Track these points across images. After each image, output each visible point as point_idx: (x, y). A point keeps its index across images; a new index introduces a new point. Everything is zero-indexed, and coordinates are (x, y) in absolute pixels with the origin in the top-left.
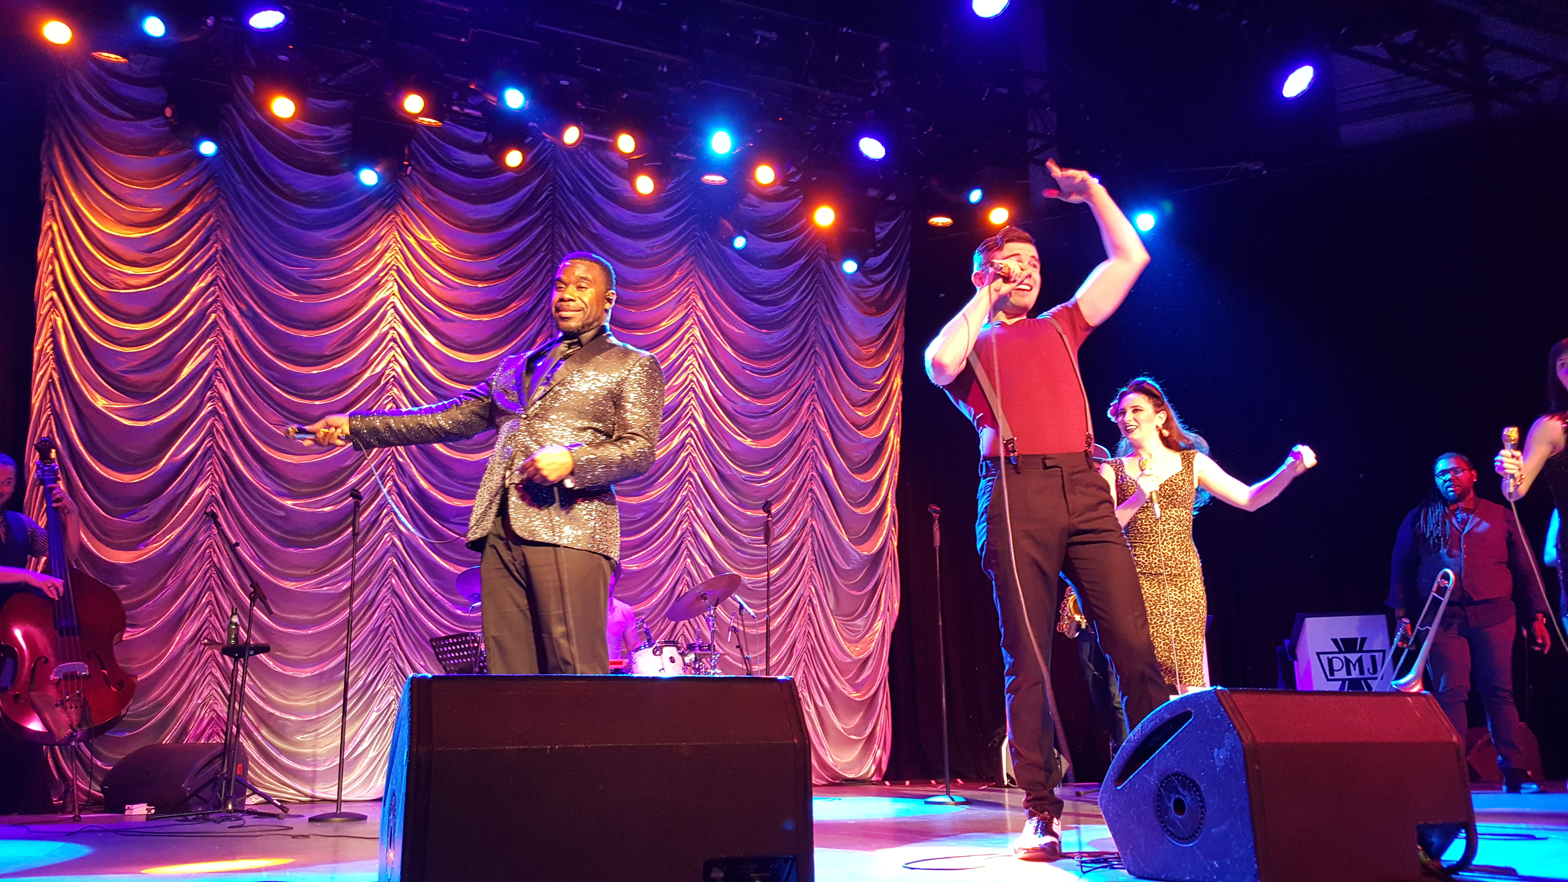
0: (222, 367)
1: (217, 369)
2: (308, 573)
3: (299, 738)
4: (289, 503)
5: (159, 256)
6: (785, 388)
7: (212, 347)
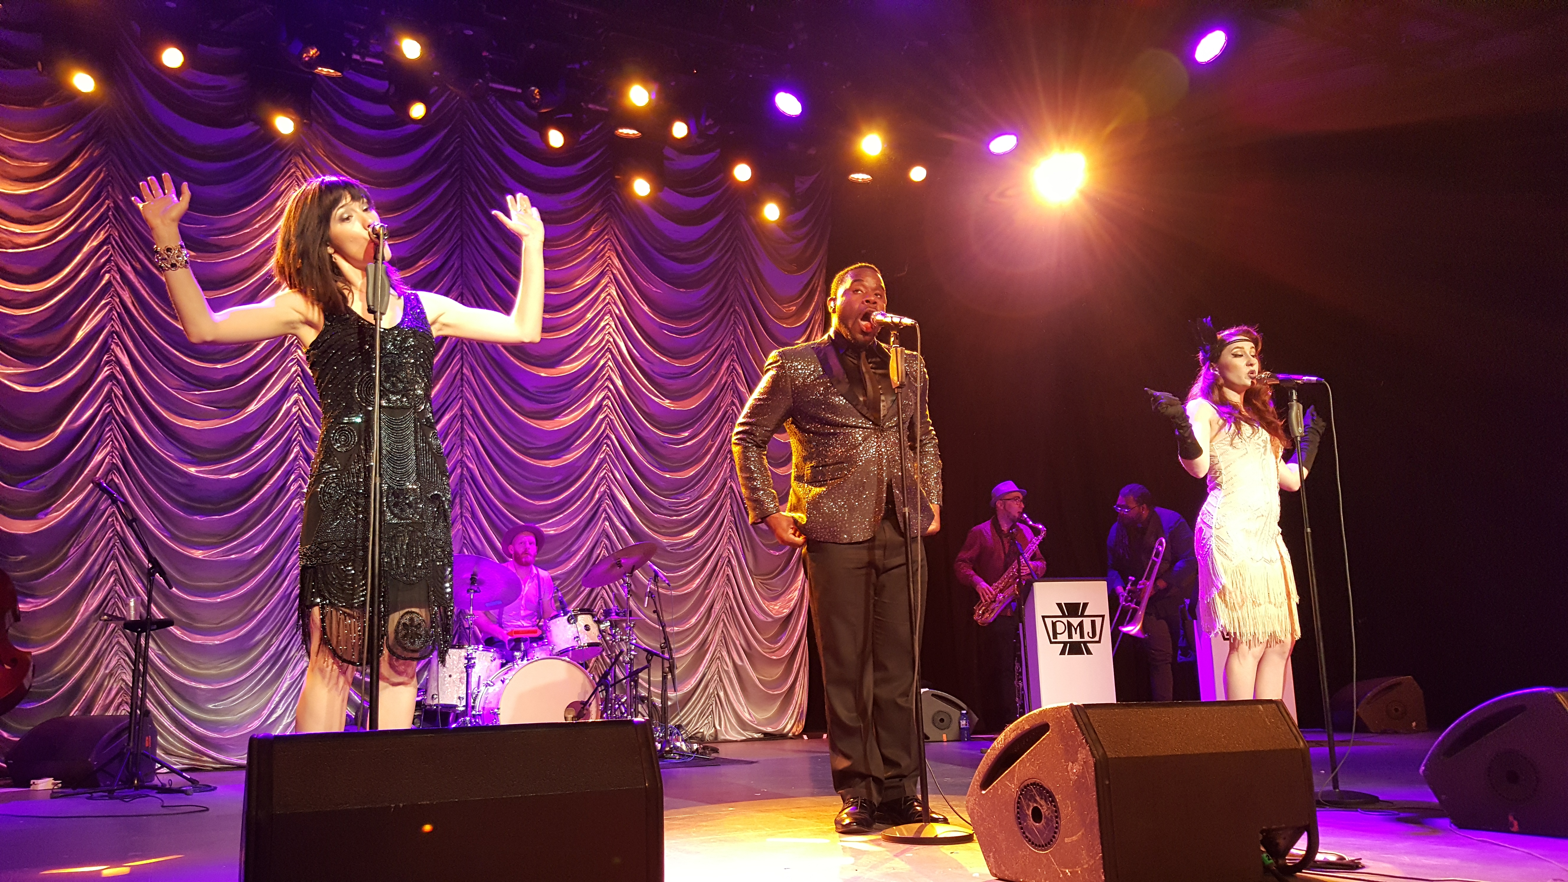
0: (118, 329)
1: (113, 332)
2: (214, 540)
3: (210, 706)
4: (192, 470)
5: (47, 214)
6: (704, 349)
7: (107, 309)
